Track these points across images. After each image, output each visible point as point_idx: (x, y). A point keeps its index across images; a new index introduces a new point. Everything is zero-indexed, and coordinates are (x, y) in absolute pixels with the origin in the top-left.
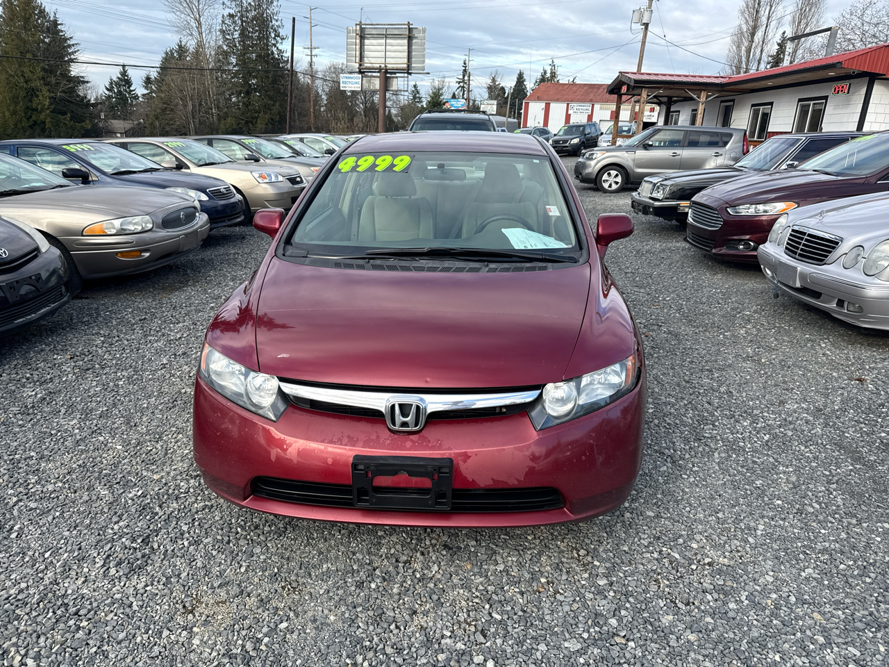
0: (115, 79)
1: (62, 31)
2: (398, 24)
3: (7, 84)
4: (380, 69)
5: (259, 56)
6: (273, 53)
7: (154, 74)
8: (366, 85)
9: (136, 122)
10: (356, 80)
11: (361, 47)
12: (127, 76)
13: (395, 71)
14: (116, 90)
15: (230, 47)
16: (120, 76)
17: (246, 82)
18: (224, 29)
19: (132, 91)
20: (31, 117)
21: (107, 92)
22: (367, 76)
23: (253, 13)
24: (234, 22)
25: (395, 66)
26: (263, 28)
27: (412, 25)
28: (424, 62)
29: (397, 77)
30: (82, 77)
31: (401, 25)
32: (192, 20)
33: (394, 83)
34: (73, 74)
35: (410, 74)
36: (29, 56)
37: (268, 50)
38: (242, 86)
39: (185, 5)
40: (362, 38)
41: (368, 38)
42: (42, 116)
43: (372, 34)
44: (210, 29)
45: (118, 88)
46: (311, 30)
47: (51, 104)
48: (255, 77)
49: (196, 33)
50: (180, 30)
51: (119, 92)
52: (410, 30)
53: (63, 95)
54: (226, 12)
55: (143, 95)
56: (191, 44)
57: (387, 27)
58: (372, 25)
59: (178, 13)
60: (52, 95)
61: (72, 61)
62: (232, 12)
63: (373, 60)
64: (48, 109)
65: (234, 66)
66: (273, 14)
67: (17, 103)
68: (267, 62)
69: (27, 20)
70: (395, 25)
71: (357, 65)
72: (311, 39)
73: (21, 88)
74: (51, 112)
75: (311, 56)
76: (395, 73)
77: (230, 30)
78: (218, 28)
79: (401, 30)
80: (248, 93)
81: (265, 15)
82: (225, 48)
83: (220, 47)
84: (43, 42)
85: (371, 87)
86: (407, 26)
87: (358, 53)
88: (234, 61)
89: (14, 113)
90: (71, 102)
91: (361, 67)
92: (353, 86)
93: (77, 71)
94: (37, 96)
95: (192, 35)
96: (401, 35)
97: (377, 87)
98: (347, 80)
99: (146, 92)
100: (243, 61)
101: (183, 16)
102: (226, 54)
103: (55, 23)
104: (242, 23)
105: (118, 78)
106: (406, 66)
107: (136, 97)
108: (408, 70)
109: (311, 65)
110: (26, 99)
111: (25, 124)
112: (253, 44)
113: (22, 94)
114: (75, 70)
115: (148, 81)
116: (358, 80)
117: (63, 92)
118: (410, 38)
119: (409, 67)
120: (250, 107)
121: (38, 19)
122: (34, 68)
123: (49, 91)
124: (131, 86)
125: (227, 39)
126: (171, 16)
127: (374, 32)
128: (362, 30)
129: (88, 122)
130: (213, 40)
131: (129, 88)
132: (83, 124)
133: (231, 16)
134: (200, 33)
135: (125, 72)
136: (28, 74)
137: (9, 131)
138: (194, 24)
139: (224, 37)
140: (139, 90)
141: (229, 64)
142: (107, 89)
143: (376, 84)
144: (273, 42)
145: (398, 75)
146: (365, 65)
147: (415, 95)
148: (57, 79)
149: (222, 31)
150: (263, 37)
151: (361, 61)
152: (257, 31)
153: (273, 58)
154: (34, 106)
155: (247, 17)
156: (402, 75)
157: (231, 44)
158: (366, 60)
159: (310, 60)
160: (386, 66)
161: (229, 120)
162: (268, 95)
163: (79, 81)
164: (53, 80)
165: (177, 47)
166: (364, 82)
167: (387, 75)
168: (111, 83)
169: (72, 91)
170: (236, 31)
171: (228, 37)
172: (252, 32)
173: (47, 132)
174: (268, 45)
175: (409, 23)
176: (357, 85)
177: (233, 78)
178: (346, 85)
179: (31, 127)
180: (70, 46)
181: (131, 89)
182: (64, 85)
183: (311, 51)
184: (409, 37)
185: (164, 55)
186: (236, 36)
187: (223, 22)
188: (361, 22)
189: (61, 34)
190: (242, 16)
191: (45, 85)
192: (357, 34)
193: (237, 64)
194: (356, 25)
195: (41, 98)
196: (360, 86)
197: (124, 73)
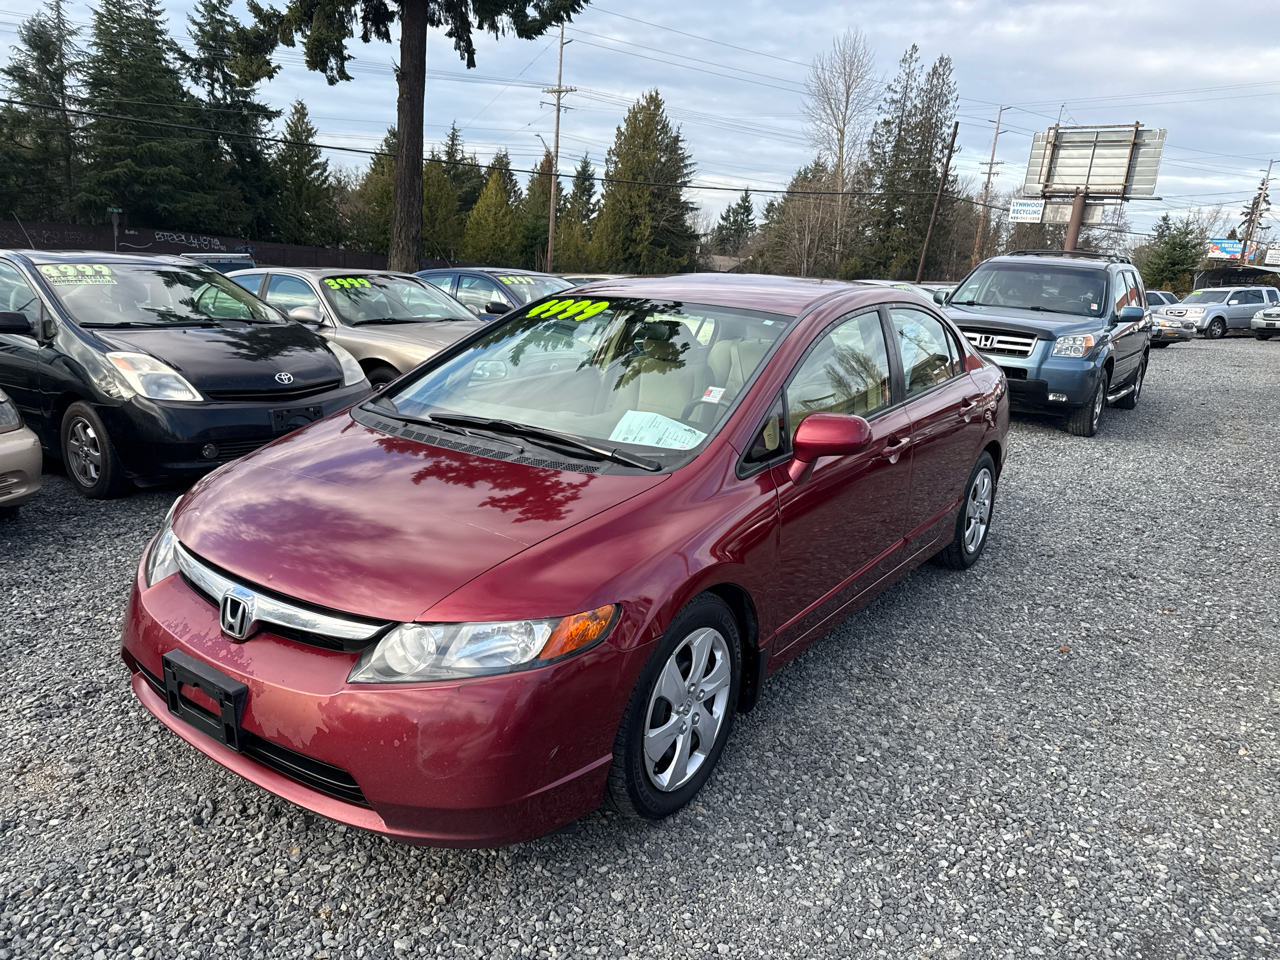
0: (734, 206)
1: (681, 149)
2: (1119, 126)
3: (613, 210)
4: (1077, 192)
5: (915, 175)
6: (935, 171)
7: (779, 199)
8: (1049, 216)
9: (742, 260)
10: (1035, 209)
11: (1051, 161)
12: (748, 202)
13: (1100, 196)
14: (732, 220)
15: (877, 163)
16: (740, 202)
17: (890, 210)
18: (874, 140)
19: (749, 221)
20: (628, 248)
21: (722, 222)
22: (1052, 203)
23: (919, 118)
24: (889, 131)
25: (1102, 188)
26: (928, 137)
27: (1143, 126)
28: (1154, 181)
29: (1103, 205)
30: (692, 203)
31: (1124, 126)
32: (835, 131)
33: (1096, 213)
34: (683, 199)
35: (1127, 200)
36: (641, 178)
37: (929, 166)
38: (882, 215)
39: (829, 111)
40: (1056, 147)
41: (1065, 148)
42: (639, 249)
43: (1073, 142)
44: (855, 141)
45: (734, 217)
46: (996, 139)
47: (651, 234)
48: (902, 203)
49: (836, 149)
50: (817, 142)
51: (735, 221)
52: (1138, 134)
53: (666, 224)
54: (880, 119)
55: (761, 226)
56: (830, 162)
57: (1099, 130)
58: (1075, 128)
59: (818, 122)
60: (655, 223)
61: (684, 184)
62: (888, 117)
63: (1067, 180)
64: (647, 240)
65: (878, 188)
66: (946, 118)
67: (616, 232)
68: (924, 183)
69: (647, 137)
70: (1114, 127)
71: (1041, 187)
72: (994, 152)
73: (625, 215)
74: (650, 244)
75: (990, 174)
76: (1102, 198)
77: (881, 142)
78: (866, 139)
79: (1122, 134)
80: (888, 225)
81: (934, 121)
82: (870, 165)
83: (864, 164)
84: (659, 161)
85: (1058, 219)
86: (1133, 129)
87: (1045, 170)
88: (878, 181)
89: (612, 243)
90: (673, 233)
91: (1047, 190)
92: (1029, 216)
93: (687, 195)
94: (639, 225)
95: (830, 149)
96: (1120, 141)
97: (1068, 219)
98: (1020, 208)
99: (764, 222)
100: (890, 185)
101: (823, 125)
102: (870, 173)
103: (676, 139)
104: (900, 131)
105: (738, 204)
106: (1121, 187)
107: (753, 228)
108: (1125, 193)
109: (987, 187)
110: (628, 228)
111: (620, 256)
112: (909, 159)
113: (625, 221)
114: (686, 195)
115: (771, 207)
116: (1039, 208)
117: (667, 220)
118: (1136, 146)
119: (1126, 189)
120: (887, 244)
121: (660, 135)
122: (642, 193)
123: (653, 219)
124: (749, 214)
125: (876, 153)
126: (810, 127)
127: (1077, 138)
128: (1058, 136)
129: (686, 256)
130: (857, 155)
131: (747, 216)
132: (680, 259)
133: (887, 123)
134: (841, 147)
135: (747, 197)
136: (635, 199)
137: (603, 264)
138: (835, 136)
139: (872, 149)
140: (758, 219)
141: (871, 185)
142: (723, 218)
143: (1066, 214)
144: (938, 155)
145: (1106, 201)
146: (1054, 186)
147: (1163, 231)
148: (663, 206)
149: (871, 144)
150: (926, 149)
151: (1047, 181)
152: (918, 141)
153: (935, 178)
154: (634, 236)
155: (908, 124)
156: (1114, 201)
157: (880, 160)
158: (1056, 179)
159: (986, 180)
160: (1087, 188)
161: (852, 261)
162: (916, 228)
163: (686, 207)
164: (659, 207)
165: (813, 165)
166: (1047, 211)
167: (1085, 200)
168: (729, 211)
169: (678, 219)
170: (889, 142)
171: (876, 150)
172: (912, 144)
173: (640, 268)
174: (929, 160)
175: (1138, 123)
176: (1036, 216)
177: (872, 204)
178: (1019, 215)
179: (625, 260)
180: (686, 166)
181: (750, 218)
182: (671, 212)
183: (991, 168)
184: (1135, 144)
185: (795, 176)
186: (887, 150)
187: (874, 131)
188: (1058, 125)
189: (680, 152)
190: (901, 122)
191: (650, 212)
192: (1048, 143)
193: (881, 186)
194: (1050, 129)
195: (642, 227)
196: (1040, 216)
197: (745, 199)
